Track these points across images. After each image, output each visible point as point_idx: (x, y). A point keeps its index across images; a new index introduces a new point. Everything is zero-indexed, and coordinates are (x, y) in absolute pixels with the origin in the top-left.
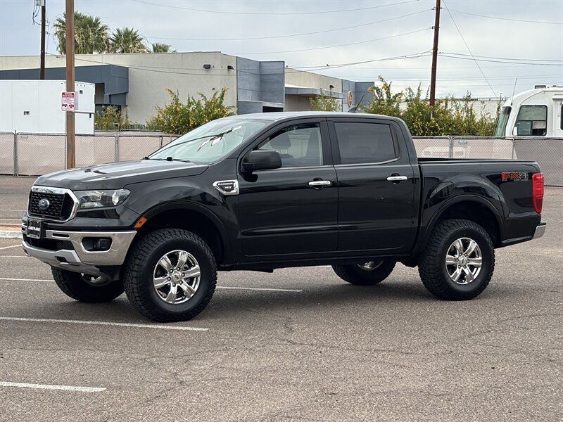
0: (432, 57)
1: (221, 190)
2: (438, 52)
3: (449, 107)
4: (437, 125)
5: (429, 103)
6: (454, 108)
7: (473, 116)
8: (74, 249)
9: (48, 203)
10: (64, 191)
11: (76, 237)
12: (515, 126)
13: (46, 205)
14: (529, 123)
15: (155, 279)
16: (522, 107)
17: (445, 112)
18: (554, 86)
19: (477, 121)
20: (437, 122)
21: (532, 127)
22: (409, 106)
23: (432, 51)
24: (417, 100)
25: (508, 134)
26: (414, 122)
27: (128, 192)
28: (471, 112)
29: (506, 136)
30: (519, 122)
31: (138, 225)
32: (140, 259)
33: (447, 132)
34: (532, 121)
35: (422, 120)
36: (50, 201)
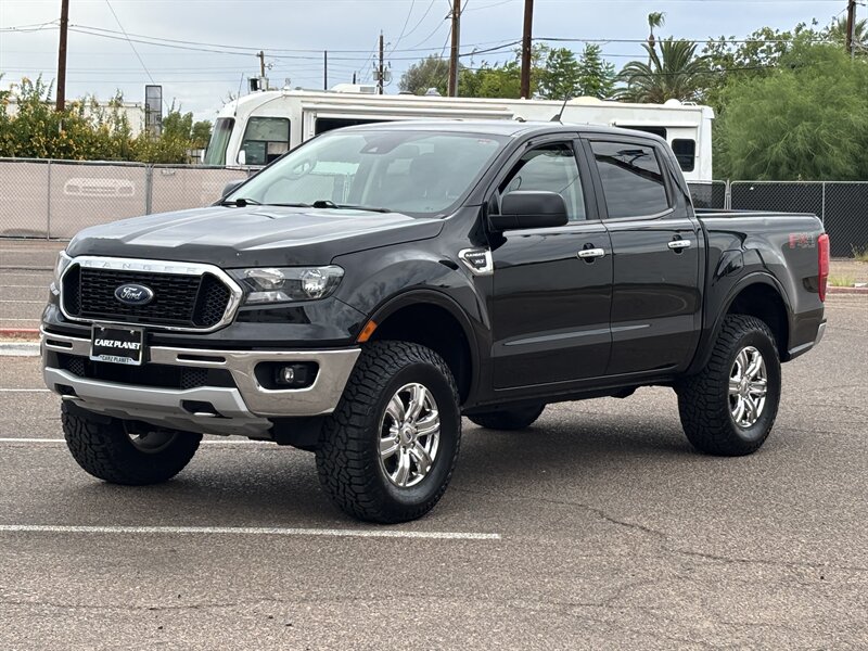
0: (59, 31)
1: (470, 266)
2: (69, 24)
3: (87, 112)
4: (71, 142)
5: (54, 107)
6: (95, 116)
7: (127, 131)
8: (235, 386)
9: (151, 293)
10: (198, 269)
11: (242, 362)
12: (241, 149)
13: (145, 296)
14: (263, 145)
15: (383, 440)
16: (251, 119)
17: (82, 122)
18: (298, 89)
19: (134, 138)
20: (70, 137)
21: (266, 152)
22: (22, 110)
23: (59, 22)
24: (34, 102)
25: (230, 162)
26: (32, 136)
27: (339, 271)
28: (125, 125)
29: (227, 164)
30: (246, 143)
31: (364, 337)
32: (363, 403)
33: (88, 155)
34: (266, 142)
35: (45, 133)
36: (152, 288)
